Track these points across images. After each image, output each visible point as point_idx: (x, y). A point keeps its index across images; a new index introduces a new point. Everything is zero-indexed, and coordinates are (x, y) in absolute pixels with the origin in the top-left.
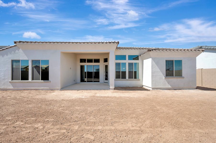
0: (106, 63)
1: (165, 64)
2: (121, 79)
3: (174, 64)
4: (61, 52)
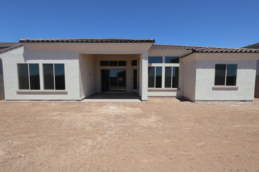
0: (135, 67)
1: (214, 70)
2: (155, 88)
3: (226, 70)
4: (79, 54)
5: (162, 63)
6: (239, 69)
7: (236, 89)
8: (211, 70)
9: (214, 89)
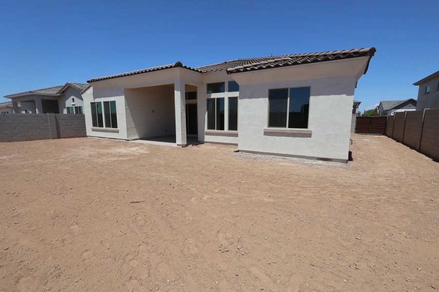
1: (267, 100)
2: (215, 131)
3: (289, 99)
4: (125, 89)
5: (224, 92)
6: (314, 95)
7: (309, 135)
8: (262, 100)
9: (267, 133)
